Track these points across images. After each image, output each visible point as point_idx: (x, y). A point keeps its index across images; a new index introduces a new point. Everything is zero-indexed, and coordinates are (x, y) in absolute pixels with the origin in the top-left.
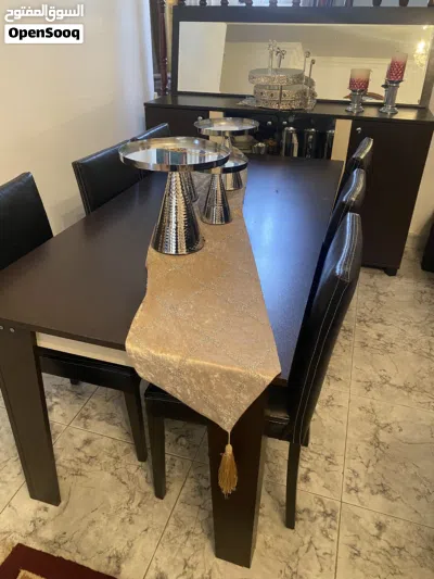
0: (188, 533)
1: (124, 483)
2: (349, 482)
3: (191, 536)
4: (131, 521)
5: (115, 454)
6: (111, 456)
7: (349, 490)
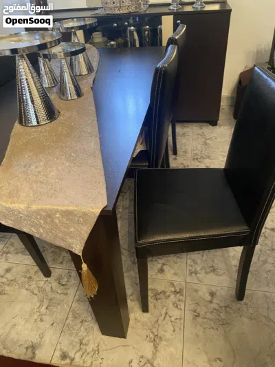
0: (82, 322)
1: (36, 294)
2: (190, 268)
3: (84, 323)
4: (42, 320)
5: (28, 276)
6: (25, 277)
7: (191, 273)
